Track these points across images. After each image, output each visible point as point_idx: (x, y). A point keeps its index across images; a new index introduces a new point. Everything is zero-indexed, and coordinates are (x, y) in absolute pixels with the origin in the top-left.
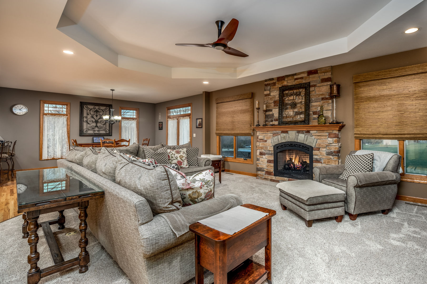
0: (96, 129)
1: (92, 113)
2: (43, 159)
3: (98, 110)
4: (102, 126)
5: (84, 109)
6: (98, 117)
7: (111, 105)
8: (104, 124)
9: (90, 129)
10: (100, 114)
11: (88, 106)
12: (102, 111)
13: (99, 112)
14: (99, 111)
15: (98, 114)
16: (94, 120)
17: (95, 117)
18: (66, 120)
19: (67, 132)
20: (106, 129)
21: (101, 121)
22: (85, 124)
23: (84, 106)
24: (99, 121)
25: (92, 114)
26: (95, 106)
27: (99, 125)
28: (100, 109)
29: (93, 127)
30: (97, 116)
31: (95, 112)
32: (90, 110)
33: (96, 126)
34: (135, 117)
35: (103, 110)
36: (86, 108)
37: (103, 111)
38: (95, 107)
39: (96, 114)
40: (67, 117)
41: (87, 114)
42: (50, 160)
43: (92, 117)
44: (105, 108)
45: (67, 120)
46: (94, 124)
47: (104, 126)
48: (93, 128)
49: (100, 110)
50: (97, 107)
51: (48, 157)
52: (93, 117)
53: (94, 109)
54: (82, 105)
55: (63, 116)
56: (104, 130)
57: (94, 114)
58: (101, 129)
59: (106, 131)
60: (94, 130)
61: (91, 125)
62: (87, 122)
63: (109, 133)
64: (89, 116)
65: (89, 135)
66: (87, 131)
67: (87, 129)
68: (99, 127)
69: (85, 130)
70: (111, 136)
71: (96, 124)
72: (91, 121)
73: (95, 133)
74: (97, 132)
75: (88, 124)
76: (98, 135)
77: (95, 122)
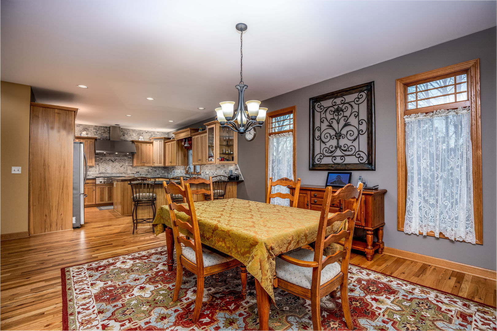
0: (338, 153)
1: (329, 117)
3: (341, 106)
4: (349, 143)
5: (316, 112)
6: (342, 123)
8: (354, 140)
9: (326, 154)
10: (346, 114)
11: (323, 103)
12: (349, 106)
13: (342, 111)
14: (344, 108)
15: (340, 117)
16: (333, 133)
17: (335, 125)
20: (359, 153)
21: (348, 132)
22: (317, 143)
23: (315, 106)
24: (344, 132)
25: (329, 119)
26: (336, 98)
27: (342, 142)
28: (344, 103)
29: (332, 150)
31: (334, 112)
32: (326, 111)
33: (338, 147)
35: (353, 103)
36: (318, 109)
37: (351, 105)
38: (334, 101)
39: (336, 118)
40: (293, 134)
43: (330, 126)
44: (356, 95)
45: (293, 141)
46: (334, 142)
47: (356, 144)
48: (332, 152)
49: (344, 106)
50: (338, 101)
52: (332, 126)
53: (333, 106)
54: (312, 104)
56: (355, 155)
57: (334, 119)
58: (347, 153)
59: (359, 158)
60: (334, 157)
61: (328, 145)
62: (320, 138)
63: (367, 162)
64: (324, 126)
65: (325, 168)
66: (320, 159)
67: (320, 153)
68: (343, 148)
69: (318, 157)
70: (375, 170)
71: (336, 140)
72: (328, 135)
73: (335, 164)
74: (341, 161)
75: (322, 144)
76: (342, 168)
77: (335, 138)
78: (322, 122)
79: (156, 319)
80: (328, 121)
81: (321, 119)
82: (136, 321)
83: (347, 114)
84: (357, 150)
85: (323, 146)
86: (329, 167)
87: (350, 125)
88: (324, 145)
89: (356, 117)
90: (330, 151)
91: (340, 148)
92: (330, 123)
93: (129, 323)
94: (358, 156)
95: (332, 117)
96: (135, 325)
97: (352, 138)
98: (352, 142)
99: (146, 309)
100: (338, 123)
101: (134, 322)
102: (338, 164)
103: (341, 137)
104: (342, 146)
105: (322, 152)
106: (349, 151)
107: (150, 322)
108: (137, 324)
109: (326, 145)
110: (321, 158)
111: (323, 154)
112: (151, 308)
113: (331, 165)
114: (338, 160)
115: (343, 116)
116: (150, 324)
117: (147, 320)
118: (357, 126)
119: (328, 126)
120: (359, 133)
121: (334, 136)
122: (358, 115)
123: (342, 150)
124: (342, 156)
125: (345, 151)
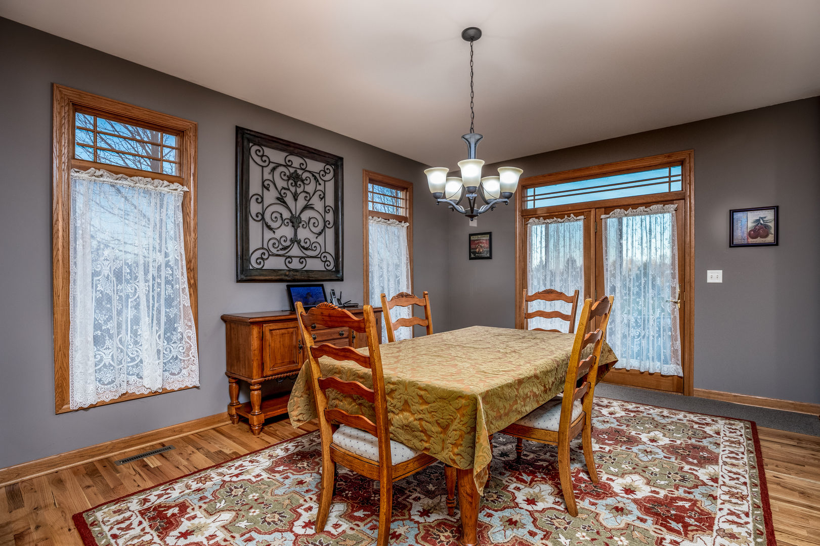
0: (296, 251)
1: (281, 184)
2: (72, 406)
3: (300, 172)
4: (313, 238)
5: (251, 161)
6: (301, 202)
7: (341, 159)
8: (320, 234)
9: (274, 251)
10: (308, 188)
11: (268, 151)
12: (312, 178)
13: (303, 181)
14: (304, 177)
15: (299, 190)
16: (286, 215)
17: (289, 199)
18: (180, 204)
19: (184, 262)
20: (325, 254)
21: (310, 219)
22: (255, 228)
23: (250, 149)
24: (305, 216)
25: (279, 186)
26: (291, 154)
27: (303, 234)
28: (305, 170)
29: (286, 244)
30: (295, 197)
31: (289, 178)
32: (274, 169)
33: (295, 240)
34: (402, 212)
35: (317, 176)
36: (258, 160)
37: (315, 178)
38: (290, 158)
39: (293, 189)
40: (186, 189)
41: (263, 186)
42: (113, 402)
43: (281, 200)
44: (321, 166)
45: (184, 206)
46: (287, 231)
47: (320, 239)
48: (285, 248)
49: (305, 175)
50: (296, 161)
51: (98, 394)
52: (285, 202)
53: (286, 166)
54: (245, 143)
55: (166, 183)
56: (320, 257)
57: (288, 189)
58: (309, 253)
59: (325, 262)
60: (289, 257)
61: (279, 234)
62: (263, 218)
63: (334, 270)
64: (270, 196)
65: (273, 278)
66: (262, 258)
67: (263, 248)
68: (302, 244)
69: (258, 254)
70: (342, 280)
71: (293, 229)
72: (278, 216)
73: (290, 270)
74: (299, 266)
75: (266, 230)
76: (303, 278)
77: (290, 224)
78: (265, 187)
79: (627, 515)
80: (277, 189)
81: (263, 183)
82: (653, 534)
83: (310, 188)
84: (323, 250)
85: (268, 235)
86: (281, 275)
87: (313, 208)
88: (272, 232)
89: (322, 199)
90: (281, 247)
91: (299, 242)
92: (280, 194)
93: (665, 539)
94: (324, 260)
95: (284, 184)
96: (660, 529)
97: (317, 230)
98: (317, 238)
99: (622, 538)
100: (296, 200)
101: (656, 535)
102: (296, 270)
103: (301, 225)
104: (302, 241)
105: (265, 246)
106: (312, 250)
107: (638, 518)
108: (656, 528)
109: (274, 232)
110: (265, 257)
111: (268, 250)
112: (614, 533)
113: (282, 272)
114: (295, 265)
115: (304, 191)
116: (641, 516)
117: (638, 523)
118: (322, 212)
119: (278, 199)
120: (325, 226)
121: (288, 221)
122: (324, 197)
123: (302, 247)
124: (302, 258)
125: (306, 249)
